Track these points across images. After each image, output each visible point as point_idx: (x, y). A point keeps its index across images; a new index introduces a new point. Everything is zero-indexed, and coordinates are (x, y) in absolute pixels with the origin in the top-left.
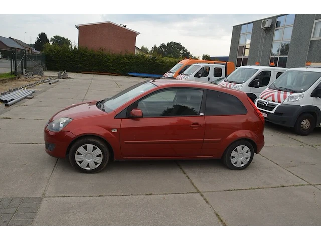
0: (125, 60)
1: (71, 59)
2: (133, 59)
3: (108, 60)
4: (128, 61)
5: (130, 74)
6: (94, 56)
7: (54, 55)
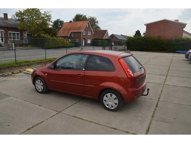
0: (174, 42)
1: (141, 43)
2: (180, 41)
3: (163, 43)
4: (176, 43)
5: (177, 52)
6: (154, 41)
7: (131, 42)
